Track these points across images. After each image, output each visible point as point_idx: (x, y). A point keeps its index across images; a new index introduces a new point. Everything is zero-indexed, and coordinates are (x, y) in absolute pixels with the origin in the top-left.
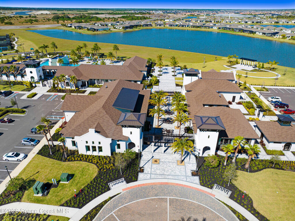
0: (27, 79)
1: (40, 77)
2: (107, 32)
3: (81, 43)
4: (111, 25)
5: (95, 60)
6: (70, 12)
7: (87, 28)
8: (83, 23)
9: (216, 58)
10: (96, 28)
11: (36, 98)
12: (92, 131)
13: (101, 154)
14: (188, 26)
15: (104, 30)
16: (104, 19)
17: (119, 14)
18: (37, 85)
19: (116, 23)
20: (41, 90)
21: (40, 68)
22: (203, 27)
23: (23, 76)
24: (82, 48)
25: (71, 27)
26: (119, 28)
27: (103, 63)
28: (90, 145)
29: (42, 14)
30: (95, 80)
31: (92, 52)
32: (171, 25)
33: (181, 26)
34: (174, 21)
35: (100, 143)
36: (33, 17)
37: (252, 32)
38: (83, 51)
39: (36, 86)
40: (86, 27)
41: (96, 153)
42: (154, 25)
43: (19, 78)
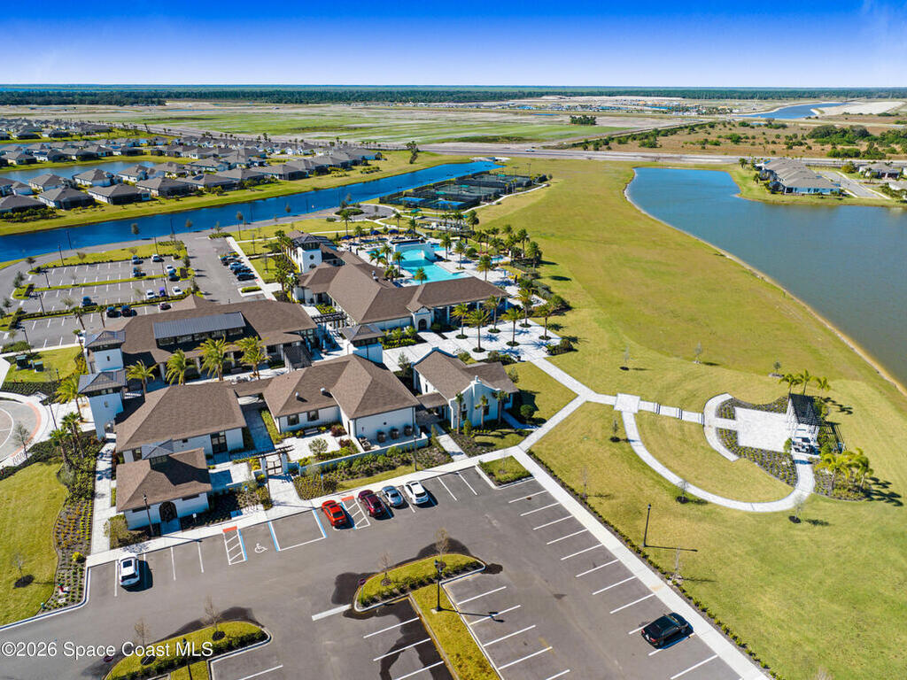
7: (775, 179)
15: (818, 193)
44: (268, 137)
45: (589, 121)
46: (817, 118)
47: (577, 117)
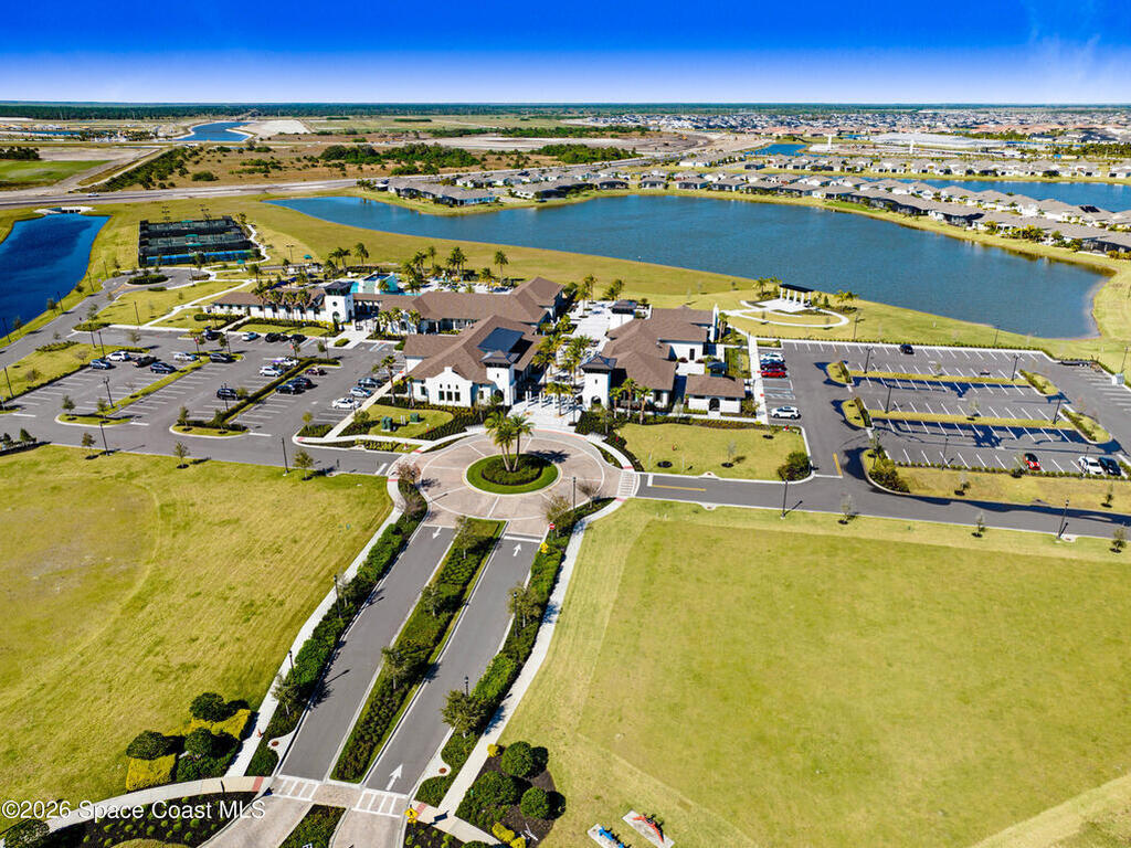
0: (325, 317)
1: (350, 312)
2: (490, 209)
3: (421, 244)
4: (505, 182)
5: (454, 286)
6: (372, 123)
7: (434, 196)
8: (420, 173)
9: (734, 284)
10: (457, 196)
11: (348, 347)
12: (448, 370)
13: (458, 404)
14: (737, 189)
15: (482, 202)
16: (484, 160)
17: (537, 133)
18: (345, 327)
19: (520, 177)
20: (356, 335)
21: (351, 297)
22: (782, 190)
23: (317, 312)
24: (425, 257)
25: (385, 189)
26: (526, 195)
27: (470, 290)
28: (445, 390)
29: (281, 134)
30: (452, 321)
31: (446, 267)
32: (687, 186)
33: (718, 189)
34: (711, 165)
35: (457, 387)
36: (259, 150)
37: (916, 211)
38: (428, 264)
39: (343, 330)
40: (429, 194)
41: (451, 403)
42: (634, 183)
43: (310, 316)
45: (28, 155)
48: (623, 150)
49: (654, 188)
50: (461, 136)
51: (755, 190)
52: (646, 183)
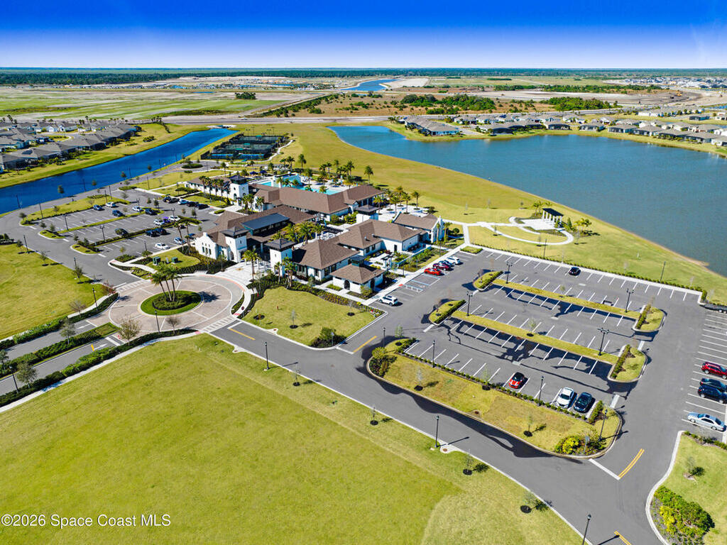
0: (231, 196)
4: (486, 121)
10: (433, 129)
12: (205, 234)
13: (211, 256)
15: (448, 134)
21: (246, 186)
23: (228, 192)
25: (403, 122)
28: (205, 246)
33: (638, 133)
35: (209, 246)
36: (374, 96)
39: (233, 205)
40: (421, 126)
41: (208, 255)
42: (574, 127)
43: (219, 193)
44: (14, 118)
45: (250, 96)
46: (387, 90)
47: (241, 93)
48: (606, 103)
49: (590, 130)
50: (514, 90)
51: (665, 136)
52: (585, 127)
